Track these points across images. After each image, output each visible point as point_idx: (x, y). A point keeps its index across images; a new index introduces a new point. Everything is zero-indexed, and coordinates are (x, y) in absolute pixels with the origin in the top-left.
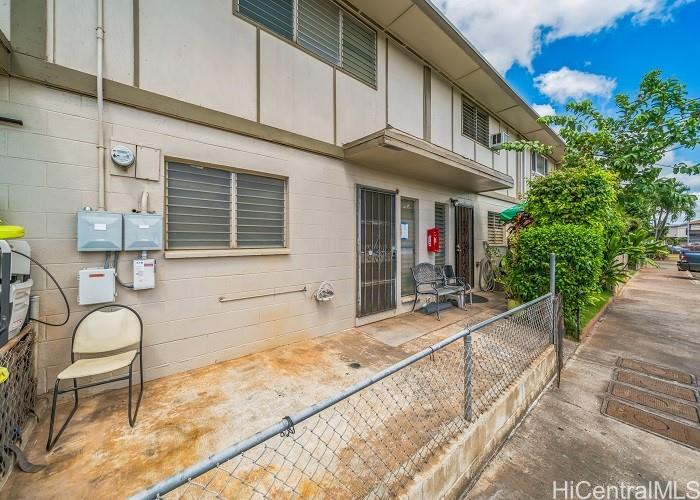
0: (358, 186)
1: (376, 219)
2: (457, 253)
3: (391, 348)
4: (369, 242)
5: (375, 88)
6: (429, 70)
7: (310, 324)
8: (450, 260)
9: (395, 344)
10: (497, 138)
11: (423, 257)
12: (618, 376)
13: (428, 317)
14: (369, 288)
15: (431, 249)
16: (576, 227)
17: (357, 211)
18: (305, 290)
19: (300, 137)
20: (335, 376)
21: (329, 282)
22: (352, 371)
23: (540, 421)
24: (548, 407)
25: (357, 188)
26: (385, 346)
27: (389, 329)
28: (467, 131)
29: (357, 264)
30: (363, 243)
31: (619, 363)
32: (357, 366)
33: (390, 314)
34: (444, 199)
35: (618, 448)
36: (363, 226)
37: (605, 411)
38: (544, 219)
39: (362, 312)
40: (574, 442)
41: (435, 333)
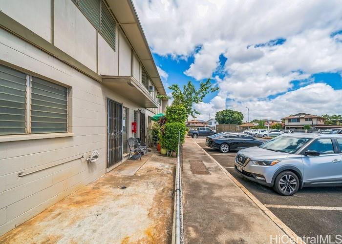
0: (108, 99)
1: (115, 117)
2: (140, 132)
3: (132, 176)
4: (112, 129)
5: (115, 50)
6: (133, 51)
7: (84, 178)
8: (138, 136)
9: (132, 174)
10: (151, 88)
11: (131, 135)
12: (191, 164)
13: (135, 161)
14: (112, 152)
15: (133, 131)
16: (178, 123)
17: (108, 112)
18: (82, 157)
19: (80, 64)
20: (118, 195)
21: (96, 151)
22: (124, 190)
23: (185, 181)
24: (184, 177)
25: (108, 100)
26: (129, 176)
27: (124, 170)
28: (143, 82)
29: (107, 140)
30: (110, 129)
31: (189, 161)
32: (125, 188)
33: (120, 163)
34: (136, 109)
35: (199, 180)
36: (110, 120)
37: (193, 173)
38: (171, 120)
39: (109, 165)
40: (193, 183)
41: (143, 166)
